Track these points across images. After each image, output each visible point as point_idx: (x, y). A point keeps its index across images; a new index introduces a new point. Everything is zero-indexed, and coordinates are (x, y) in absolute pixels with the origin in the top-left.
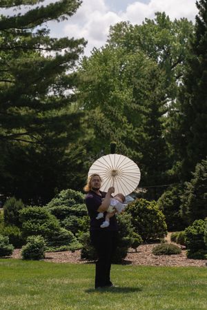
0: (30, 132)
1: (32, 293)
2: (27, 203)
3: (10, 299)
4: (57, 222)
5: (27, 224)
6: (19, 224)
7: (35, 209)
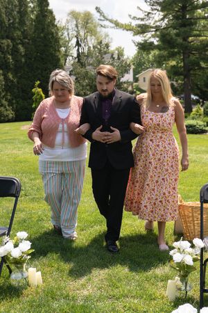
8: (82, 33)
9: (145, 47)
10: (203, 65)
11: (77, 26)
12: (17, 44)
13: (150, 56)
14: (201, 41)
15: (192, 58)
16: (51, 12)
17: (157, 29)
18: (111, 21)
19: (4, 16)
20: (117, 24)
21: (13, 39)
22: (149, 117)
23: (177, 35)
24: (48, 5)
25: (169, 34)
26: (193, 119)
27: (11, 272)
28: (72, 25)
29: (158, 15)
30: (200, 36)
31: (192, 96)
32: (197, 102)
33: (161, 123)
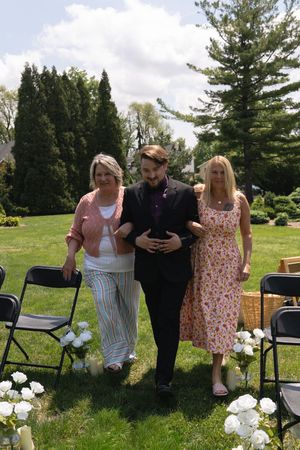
0: (280, 155)
1: (282, 243)
2: (277, 195)
3: (270, 246)
4: (295, 205)
5: (278, 206)
6: (273, 206)
7: (283, 197)
8: (143, 125)
9: (205, 138)
10: (264, 155)
11: (138, 118)
12: (80, 136)
13: (211, 147)
14: (262, 132)
15: (253, 148)
16: (113, 105)
17: (218, 119)
18: (172, 112)
19: (67, 109)
20: (178, 116)
21: (75, 132)
22: (210, 216)
23: (238, 126)
24: (110, 97)
25: (230, 125)
26: (254, 209)
27: (72, 361)
28: (133, 118)
29: (218, 107)
30: (261, 126)
31: (253, 187)
32: (258, 192)
33: (225, 224)
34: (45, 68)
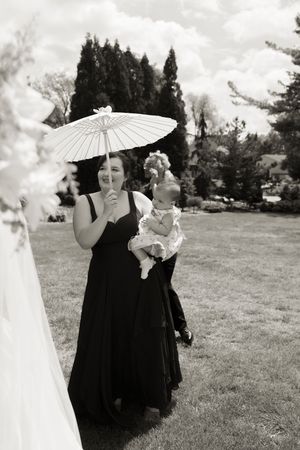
16: (178, 86)
18: (244, 98)
19: (128, 88)
20: (251, 102)
24: (175, 78)
34: (107, 41)
